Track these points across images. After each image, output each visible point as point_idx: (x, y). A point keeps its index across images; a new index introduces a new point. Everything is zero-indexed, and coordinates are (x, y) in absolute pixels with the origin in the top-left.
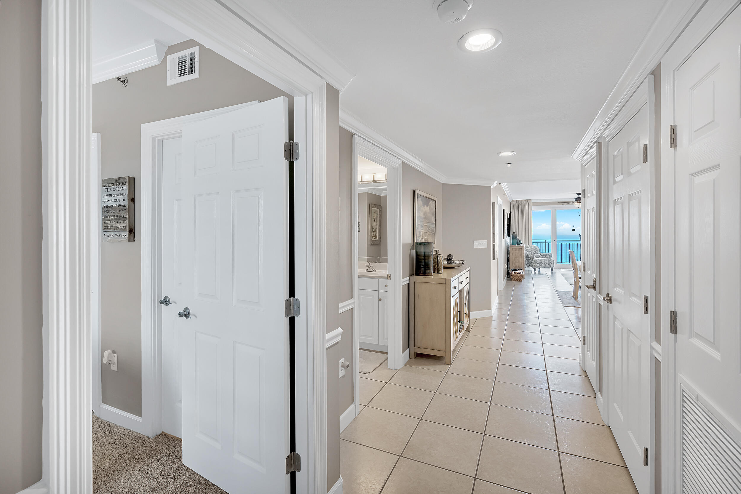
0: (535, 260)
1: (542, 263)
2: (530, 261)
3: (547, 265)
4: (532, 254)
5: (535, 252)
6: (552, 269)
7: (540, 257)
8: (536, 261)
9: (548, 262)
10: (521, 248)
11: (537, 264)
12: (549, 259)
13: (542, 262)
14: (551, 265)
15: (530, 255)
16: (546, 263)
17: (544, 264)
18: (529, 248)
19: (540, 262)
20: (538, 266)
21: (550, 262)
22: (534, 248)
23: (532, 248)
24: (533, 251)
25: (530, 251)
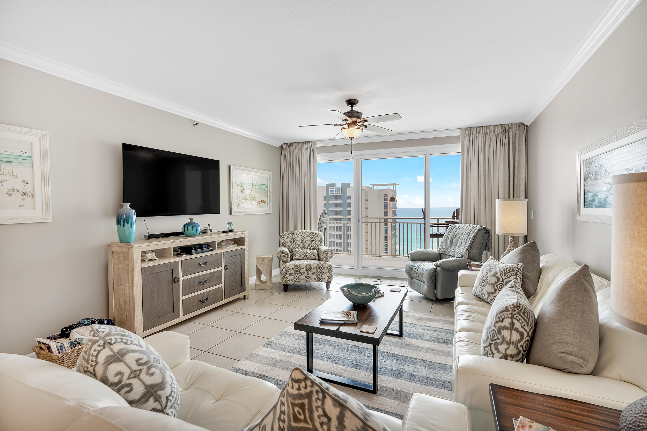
0: (285, 266)
1: (302, 274)
3: (314, 276)
5: (309, 245)
6: (328, 285)
8: (286, 269)
9: (315, 270)
11: (287, 275)
12: (321, 263)
13: (301, 271)
16: (311, 272)
17: (306, 274)
18: (298, 236)
19: (295, 271)
20: (291, 280)
21: (322, 270)
22: (309, 236)
23: (305, 237)
24: (304, 244)
25: (298, 243)
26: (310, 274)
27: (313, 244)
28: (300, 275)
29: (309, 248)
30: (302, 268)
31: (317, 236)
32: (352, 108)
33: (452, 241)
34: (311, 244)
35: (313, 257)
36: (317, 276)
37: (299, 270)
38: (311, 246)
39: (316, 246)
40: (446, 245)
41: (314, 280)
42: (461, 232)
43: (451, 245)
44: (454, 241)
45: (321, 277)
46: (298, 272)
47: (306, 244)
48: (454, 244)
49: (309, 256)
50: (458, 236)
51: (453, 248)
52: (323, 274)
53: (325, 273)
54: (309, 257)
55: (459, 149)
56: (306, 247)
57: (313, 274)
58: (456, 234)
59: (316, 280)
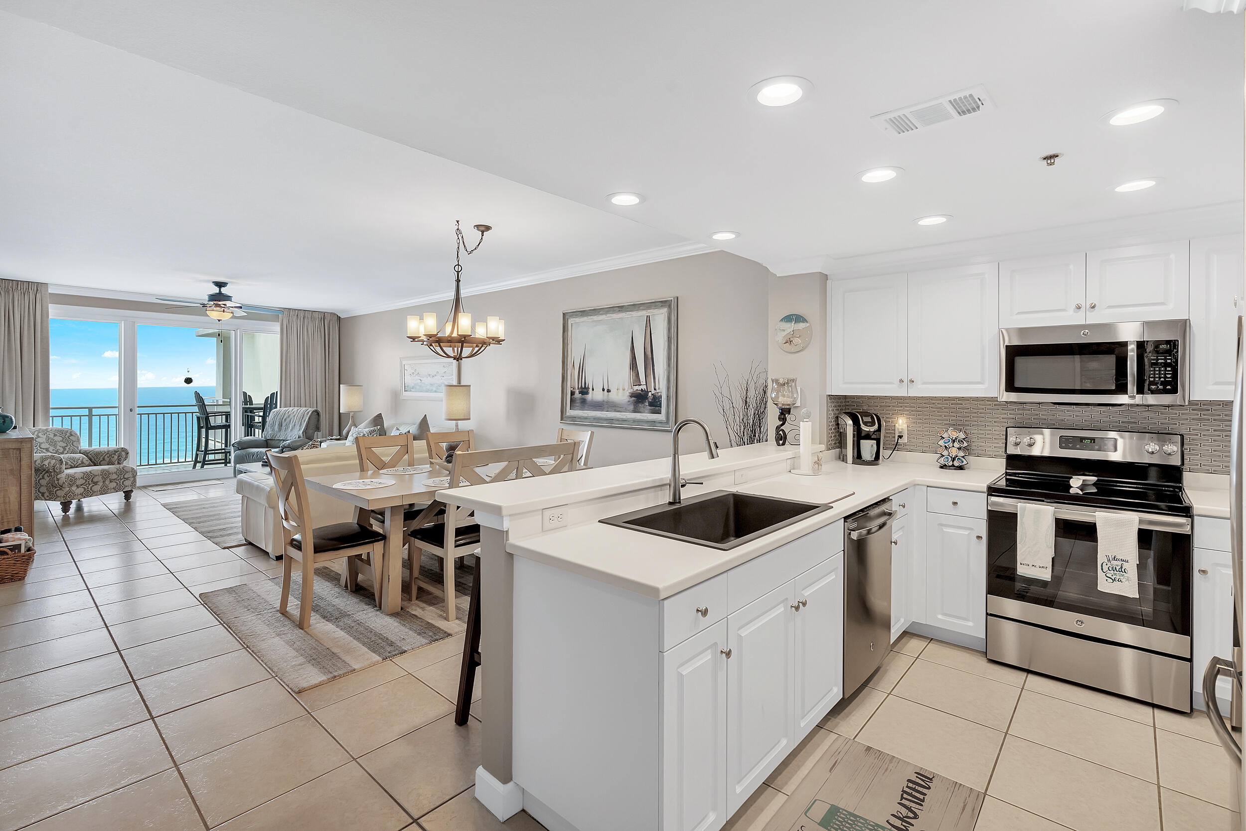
0: (68, 475)
1: (96, 483)
2: (43, 482)
3: (113, 485)
4: (52, 457)
5: (64, 448)
6: (128, 495)
7: (83, 463)
8: (72, 480)
9: (114, 476)
10: (14, 446)
11: (74, 488)
12: (118, 466)
13: (95, 480)
14: (127, 483)
15: (46, 463)
16: (108, 480)
17: (101, 484)
18: (39, 437)
19: (86, 480)
20: (80, 494)
21: (124, 476)
22: (58, 435)
23: (52, 436)
24: (55, 445)
25: (43, 446)
26: (107, 482)
27: (69, 446)
28: (93, 486)
29: (66, 452)
30: (96, 476)
31: (72, 435)
32: (220, 290)
33: (281, 425)
34: (66, 446)
35: (87, 463)
36: (117, 484)
37: (92, 479)
38: (67, 450)
39: (76, 448)
40: (273, 430)
41: (113, 490)
42: (292, 416)
43: (280, 430)
44: (284, 424)
45: (123, 484)
46: (90, 482)
47: (58, 447)
48: (283, 428)
49: (80, 462)
50: (288, 420)
51: (282, 433)
52: (125, 481)
53: (127, 479)
54: (80, 464)
55: (278, 329)
56: (61, 451)
57: (111, 482)
58: (285, 418)
59: (115, 490)
